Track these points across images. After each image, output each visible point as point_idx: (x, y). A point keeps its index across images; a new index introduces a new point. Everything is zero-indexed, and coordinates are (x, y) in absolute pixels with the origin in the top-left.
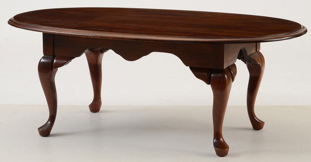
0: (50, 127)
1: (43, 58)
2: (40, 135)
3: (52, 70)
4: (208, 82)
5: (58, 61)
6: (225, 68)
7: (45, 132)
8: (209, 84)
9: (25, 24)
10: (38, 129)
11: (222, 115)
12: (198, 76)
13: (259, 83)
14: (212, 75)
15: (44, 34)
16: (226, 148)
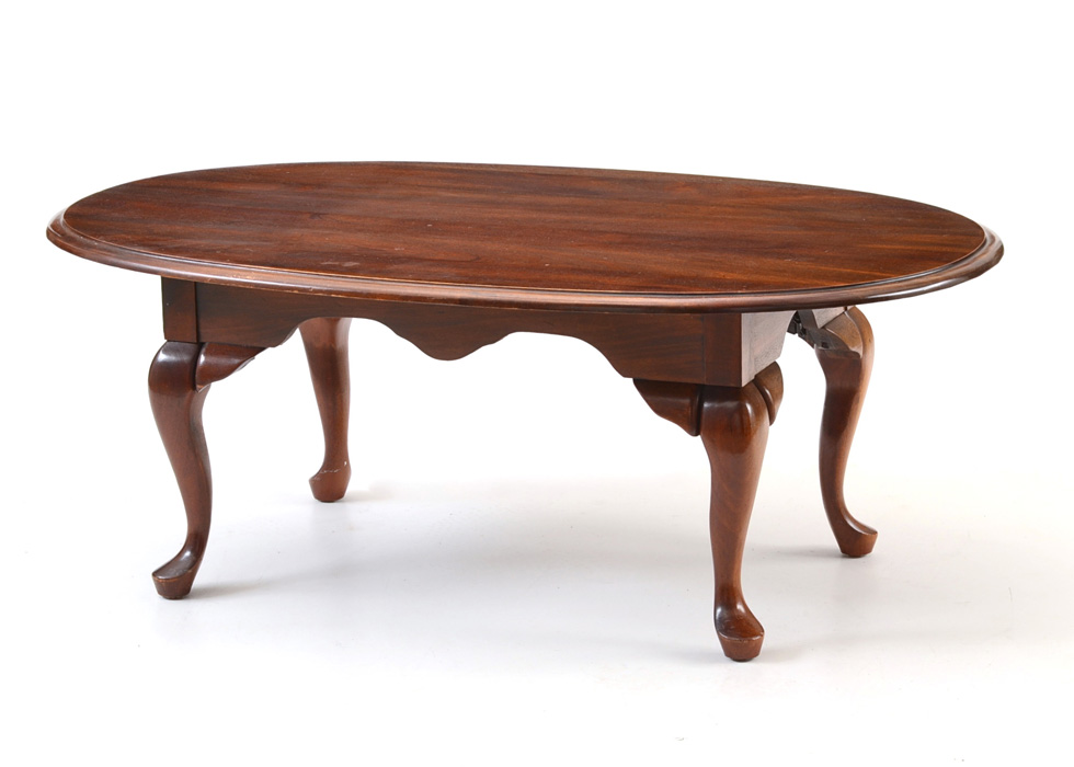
0: (190, 568)
1: (165, 349)
2: (160, 593)
3: (194, 388)
4: (694, 427)
5: (214, 360)
6: (744, 382)
7: (176, 582)
8: (696, 435)
9: (105, 246)
10: (155, 574)
11: (741, 530)
12: (661, 410)
13: (857, 409)
14: (706, 405)
15: (164, 280)
16: (756, 635)
